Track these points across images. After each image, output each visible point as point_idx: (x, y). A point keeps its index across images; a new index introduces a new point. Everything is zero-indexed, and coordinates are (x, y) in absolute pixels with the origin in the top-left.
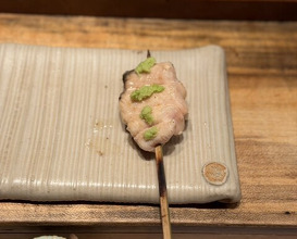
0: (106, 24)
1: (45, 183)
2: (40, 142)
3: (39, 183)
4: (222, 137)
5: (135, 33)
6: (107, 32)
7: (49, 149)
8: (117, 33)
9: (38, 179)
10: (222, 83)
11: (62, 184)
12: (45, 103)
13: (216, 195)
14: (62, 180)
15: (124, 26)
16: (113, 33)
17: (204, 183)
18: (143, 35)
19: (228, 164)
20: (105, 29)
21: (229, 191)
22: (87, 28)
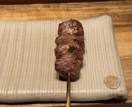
0: (49, 7)
1: (15, 92)
2: (12, 70)
3: (11, 92)
4: (114, 62)
5: (64, 10)
6: (50, 10)
7: (18, 73)
8: (55, 10)
9: (11, 90)
10: (112, 31)
11: (24, 92)
12: (16, 49)
13: (114, 95)
14: (24, 90)
15: (58, 7)
16: (52, 10)
17: (106, 88)
18: (68, 10)
19: (119, 77)
20: (48, 9)
21: (121, 91)
22: (39, 9)
